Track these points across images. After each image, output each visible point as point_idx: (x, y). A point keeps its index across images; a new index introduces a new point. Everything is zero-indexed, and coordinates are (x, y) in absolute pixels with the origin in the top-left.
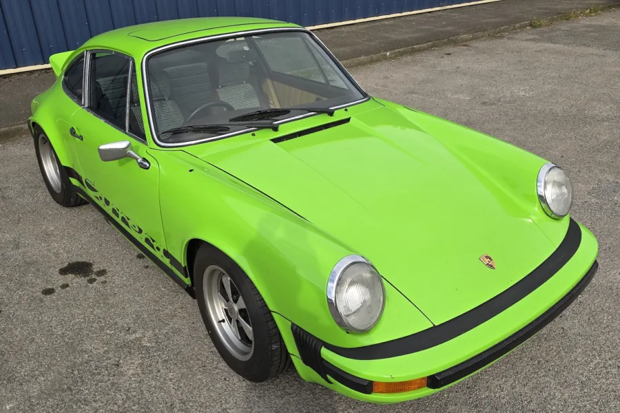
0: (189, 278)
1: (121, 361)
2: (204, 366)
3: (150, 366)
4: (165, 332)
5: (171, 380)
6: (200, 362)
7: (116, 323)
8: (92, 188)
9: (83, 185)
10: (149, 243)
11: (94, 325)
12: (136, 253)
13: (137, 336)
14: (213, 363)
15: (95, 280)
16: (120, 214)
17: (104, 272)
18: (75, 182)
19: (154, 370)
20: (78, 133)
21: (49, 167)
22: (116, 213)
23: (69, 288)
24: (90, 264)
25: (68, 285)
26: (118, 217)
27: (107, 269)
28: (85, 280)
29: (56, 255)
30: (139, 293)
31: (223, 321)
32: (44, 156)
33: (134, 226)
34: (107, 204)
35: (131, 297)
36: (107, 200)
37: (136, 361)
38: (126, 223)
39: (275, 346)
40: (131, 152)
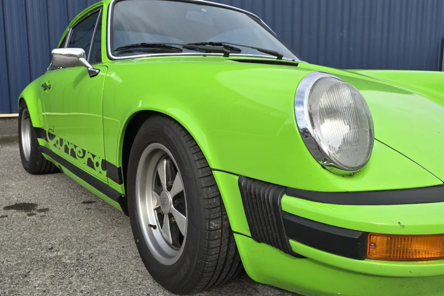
0: (123, 185)
1: (31, 273)
2: (126, 282)
3: (63, 278)
4: (90, 252)
5: (82, 292)
6: (122, 278)
7: (40, 243)
8: (52, 136)
9: (47, 140)
10: (90, 163)
11: (17, 244)
12: (82, 201)
13: (59, 254)
14: (137, 280)
15: (35, 214)
16: (70, 147)
17: (46, 210)
18: (41, 142)
19: (66, 282)
20: (48, 84)
21: (26, 140)
22: (66, 150)
23: (7, 218)
24: (36, 205)
25: (7, 216)
26: (68, 153)
27: (50, 208)
28: (24, 214)
29: (7, 199)
30: (74, 224)
31: (155, 227)
32: (25, 131)
33: (80, 152)
34: (61, 145)
35: (65, 227)
36: (61, 140)
37: (49, 273)
38: (73, 154)
39: (214, 225)
40: (83, 60)
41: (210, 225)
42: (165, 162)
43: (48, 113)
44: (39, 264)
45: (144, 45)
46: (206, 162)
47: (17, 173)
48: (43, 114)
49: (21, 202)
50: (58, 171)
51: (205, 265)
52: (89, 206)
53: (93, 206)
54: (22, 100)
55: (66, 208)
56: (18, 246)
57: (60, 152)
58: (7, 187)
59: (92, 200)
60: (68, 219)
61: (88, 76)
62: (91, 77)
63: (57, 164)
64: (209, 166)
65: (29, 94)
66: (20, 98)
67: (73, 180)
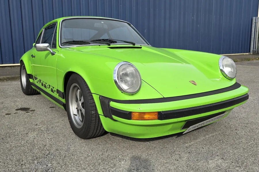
0: (65, 99)
1: (29, 133)
4: (52, 126)
6: (64, 134)
7: (32, 123)
8: (36, 79)
9: (34, 80)
10: (52, 91)
11: (23, 123)
12: (50, 107)
13: (40, 127)
14: (69, 135)
15: (29, 112)
16: (44, 83)
17: (34, 110)
18: (31, 80)
19: (42, 136)
20: (34, 55)
21: (24, 79)
22: (42, 85)
23: (17, 114)
24: (29, 108)
25: (17, 113)
26: (43, 86)
27: (36, 110)
28: (25, 112)
29: (17, 106)
30: (46, 116)
31: (76, 115)
32: (23, 75)
33: (48, 86)
34: (40, 82)
35: (42, 117)
36: (40, 80)
37: (36, 133)
38: (45, 87)
39: (93, 112)
40: (49, 48)
41: (91, 112)
42: (79, 90)
43: (34, 65)
44: (32, 130)
45: (74, 41)
46: (90, 91)
47: (20, 94)
48: (31, 65)
49: (23, 107)
50: (39, 94)
51: (91, 126)
52: (52, 109)
53: (54, 109)
54: (22, 60)
55: (42, 110)
56: (23, 124)
57: (40, 85)
58: (16, 101)
59: (54, 106)
60: (43, 114)
61: (51, 55)
62: (52, 55)
63: (38, 90)
64: (91, 92)
65: (25, 58)
66: (21, 59)
67: (46, 98)
